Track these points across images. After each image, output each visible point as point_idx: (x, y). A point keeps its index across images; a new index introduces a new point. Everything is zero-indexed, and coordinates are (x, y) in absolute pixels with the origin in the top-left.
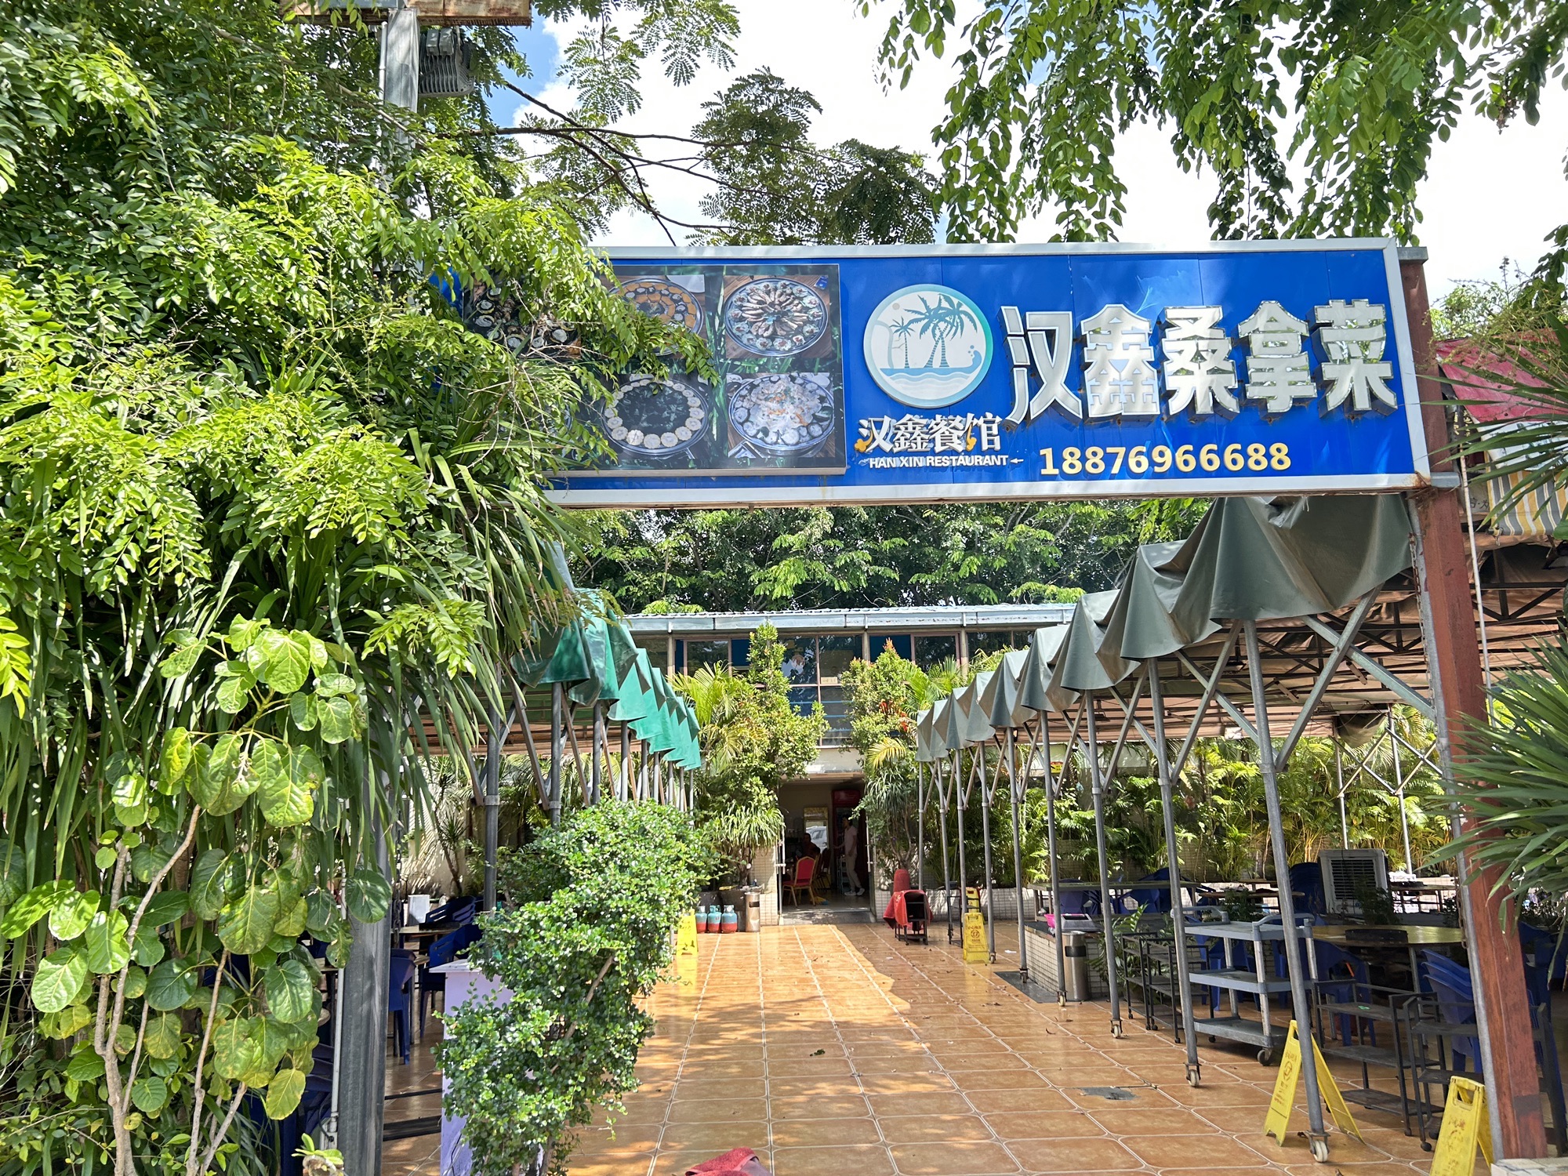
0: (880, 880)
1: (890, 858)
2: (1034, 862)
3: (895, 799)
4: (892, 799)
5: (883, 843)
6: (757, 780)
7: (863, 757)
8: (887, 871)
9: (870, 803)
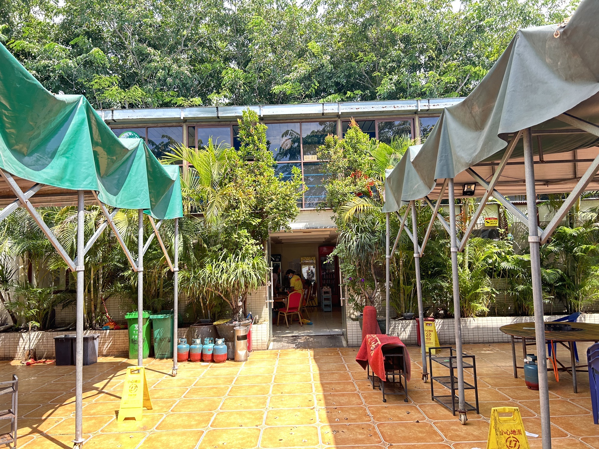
0: (351, 311)
1: (359, 294)
2: (476, 297)
3: (363, 247)
4: (361, 247)
5: (353, 283)
6: (244, 232)
7: (336, 215)
8: (356, 305)
9: (342, 251)
